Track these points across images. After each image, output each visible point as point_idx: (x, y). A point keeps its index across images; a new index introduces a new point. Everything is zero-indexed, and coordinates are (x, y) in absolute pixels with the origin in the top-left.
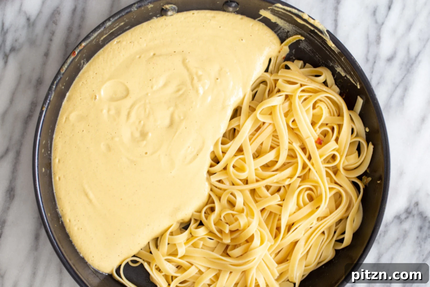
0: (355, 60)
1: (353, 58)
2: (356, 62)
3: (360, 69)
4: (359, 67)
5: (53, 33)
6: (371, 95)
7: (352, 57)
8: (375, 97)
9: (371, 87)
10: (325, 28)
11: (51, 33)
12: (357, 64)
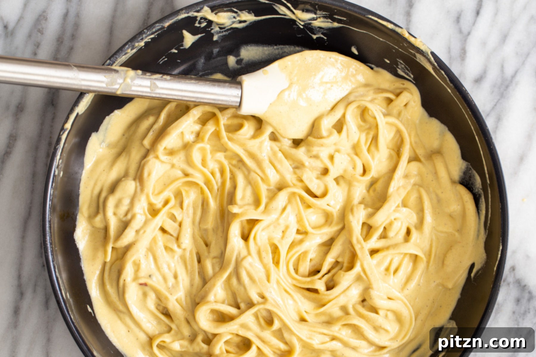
0: (467, 92)
1: (465, 90)
2: (468, 95)
3: (474, 103)
4: (472, 101)
5: (38, 45)
6: (487, 139)
7: (464, 88)
8: (492, 141)
9: (487, 128)
10: (430, 49)
11: (35, 45)
12: (469, 98)
